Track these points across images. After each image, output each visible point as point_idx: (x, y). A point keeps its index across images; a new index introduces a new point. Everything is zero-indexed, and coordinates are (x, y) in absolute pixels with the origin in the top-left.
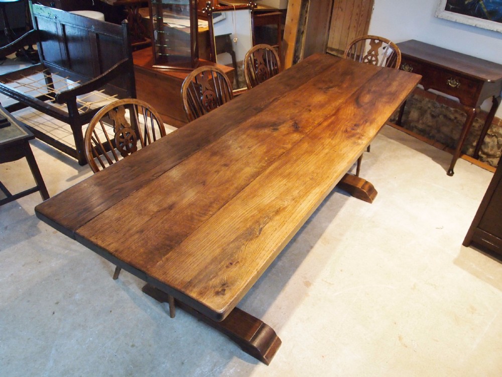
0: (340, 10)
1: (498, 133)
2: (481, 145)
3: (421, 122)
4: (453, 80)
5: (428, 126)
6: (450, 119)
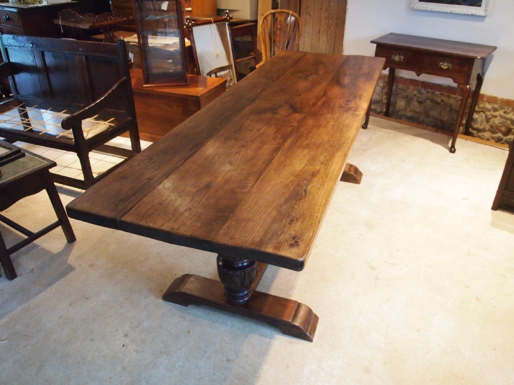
0: (308, 16)
1: (485, 108)
2: (471, 122)
3: (408, 110)
5: (417, 112)
6: (437, 103)
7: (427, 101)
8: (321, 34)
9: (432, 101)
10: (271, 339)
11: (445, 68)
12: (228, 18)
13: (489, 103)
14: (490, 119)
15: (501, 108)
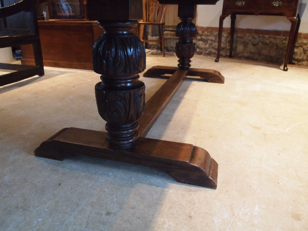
1: (302, 43)
2: (293, 54)
3: (245, 52)
4: (276, 1)
5: (252, 53)
6: (266, 44)
7: (259, 44)
9: (263, 43)
13: (305, 39)
14: (307, 51)
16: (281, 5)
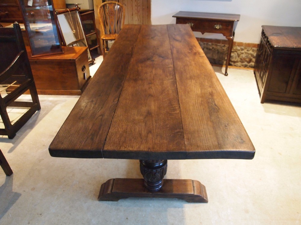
1: (237, 49)
6: (210, 49)
8: (133, 16)
9: (207, 48)
10: (182, 208)
11: (218, 28)
12: (78, 8)
13: (239, 46)
14: (240, 55)
15: (245, 48)
16: (221, 28)
